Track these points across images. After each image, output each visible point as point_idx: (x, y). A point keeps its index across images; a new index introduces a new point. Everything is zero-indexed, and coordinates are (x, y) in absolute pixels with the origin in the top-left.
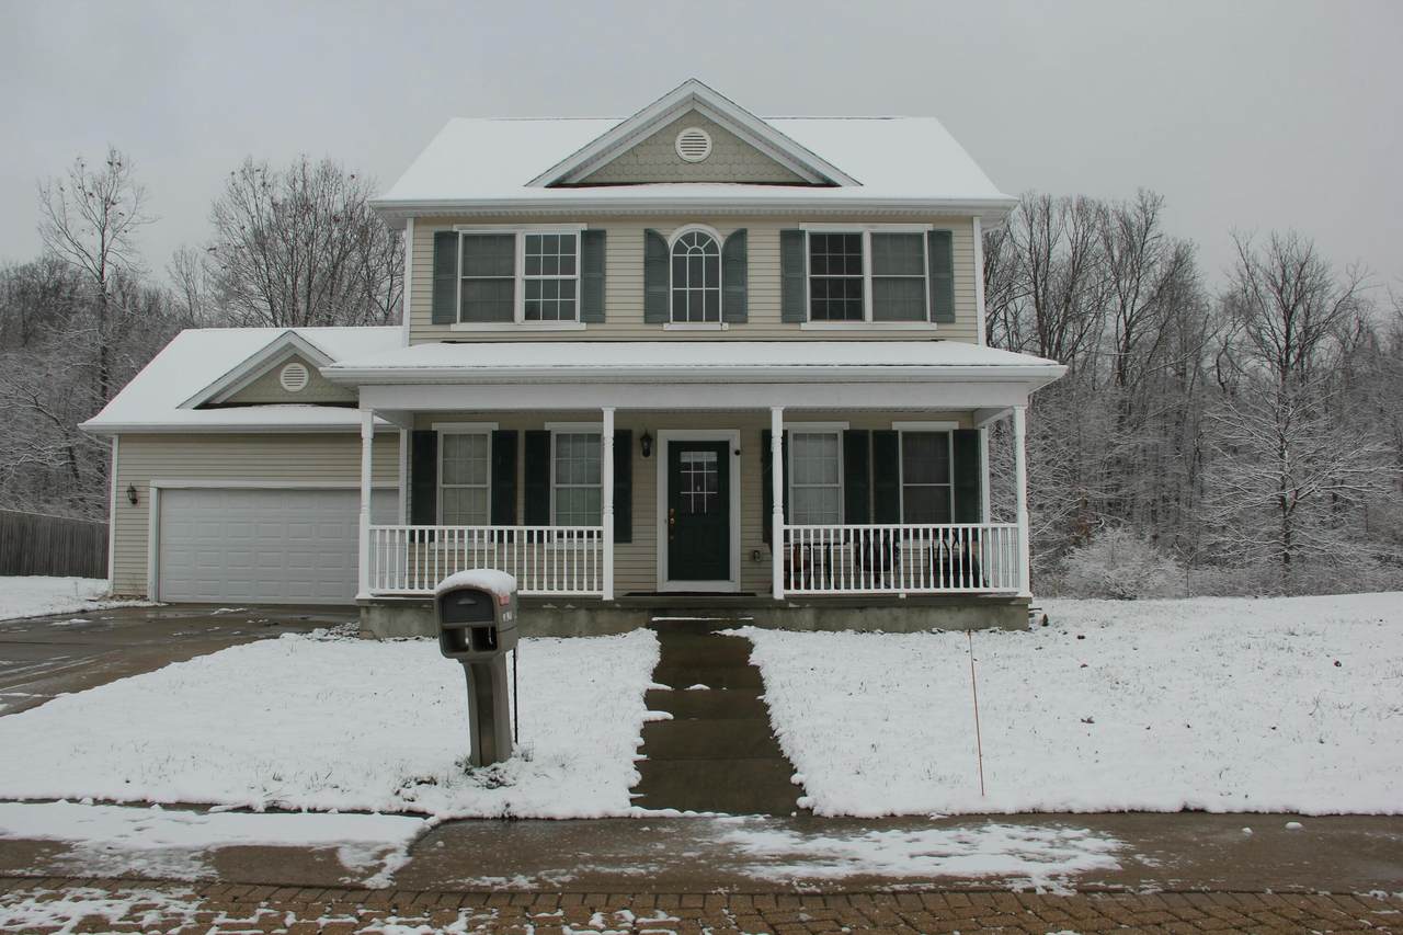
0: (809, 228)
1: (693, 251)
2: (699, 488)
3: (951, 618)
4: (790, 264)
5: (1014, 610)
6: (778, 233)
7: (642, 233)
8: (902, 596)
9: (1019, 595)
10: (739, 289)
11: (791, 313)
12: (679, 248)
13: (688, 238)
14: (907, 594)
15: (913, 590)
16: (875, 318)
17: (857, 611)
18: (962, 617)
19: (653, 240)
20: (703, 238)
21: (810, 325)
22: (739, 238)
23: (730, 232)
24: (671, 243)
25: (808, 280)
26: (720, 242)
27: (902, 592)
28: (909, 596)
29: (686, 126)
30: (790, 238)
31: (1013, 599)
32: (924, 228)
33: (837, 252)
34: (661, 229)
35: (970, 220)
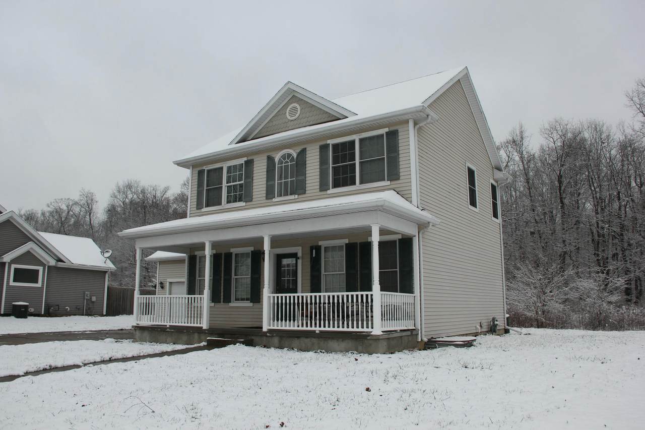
0: (331, 142)
1: (285, 163)
2: (288, 276)
3: (339, 345)
4: (323, 162)
5: (371, 342)
6: (318, 147)
7: (266, 158)
8: (317, 332)
9: (372, 334)
10: (303, 177)
11: (323, 187)
12: (280, 162)
13: (283, 157)
14: (320, 331)
15: (322, 329)
16: (361, 182)
17: (296, 339)
18: (343, 345)
19: (270, 160)
20: (289, 155)
21: (332, 191)
22: (303, 153)
23: (298, 151)
24: (277, 160)
25: (331, 168)
26: (295, 155)
27: (318, 329)
28: (321, 332)
29: (291, 103)
30: (324, 148)
31: (369, 336)
32: (383, 131)
33: (344, 151)
34: (272, 154)
35: (407, 122)
